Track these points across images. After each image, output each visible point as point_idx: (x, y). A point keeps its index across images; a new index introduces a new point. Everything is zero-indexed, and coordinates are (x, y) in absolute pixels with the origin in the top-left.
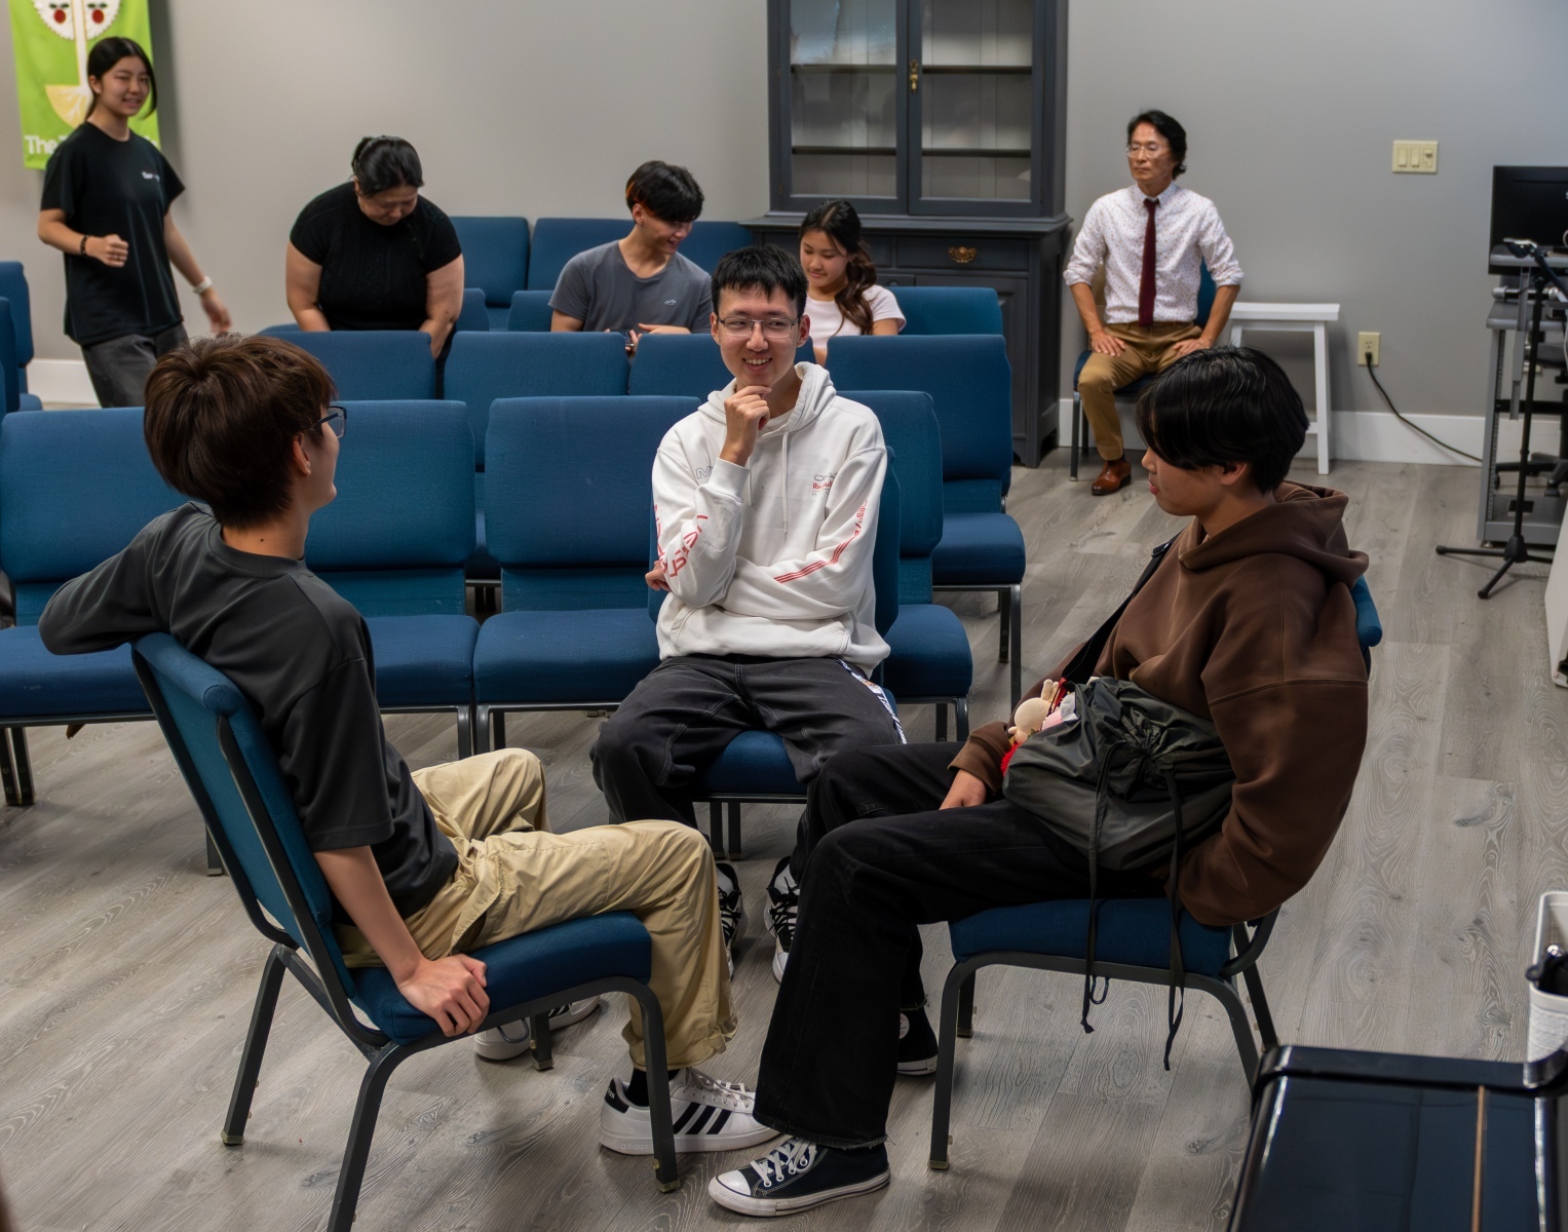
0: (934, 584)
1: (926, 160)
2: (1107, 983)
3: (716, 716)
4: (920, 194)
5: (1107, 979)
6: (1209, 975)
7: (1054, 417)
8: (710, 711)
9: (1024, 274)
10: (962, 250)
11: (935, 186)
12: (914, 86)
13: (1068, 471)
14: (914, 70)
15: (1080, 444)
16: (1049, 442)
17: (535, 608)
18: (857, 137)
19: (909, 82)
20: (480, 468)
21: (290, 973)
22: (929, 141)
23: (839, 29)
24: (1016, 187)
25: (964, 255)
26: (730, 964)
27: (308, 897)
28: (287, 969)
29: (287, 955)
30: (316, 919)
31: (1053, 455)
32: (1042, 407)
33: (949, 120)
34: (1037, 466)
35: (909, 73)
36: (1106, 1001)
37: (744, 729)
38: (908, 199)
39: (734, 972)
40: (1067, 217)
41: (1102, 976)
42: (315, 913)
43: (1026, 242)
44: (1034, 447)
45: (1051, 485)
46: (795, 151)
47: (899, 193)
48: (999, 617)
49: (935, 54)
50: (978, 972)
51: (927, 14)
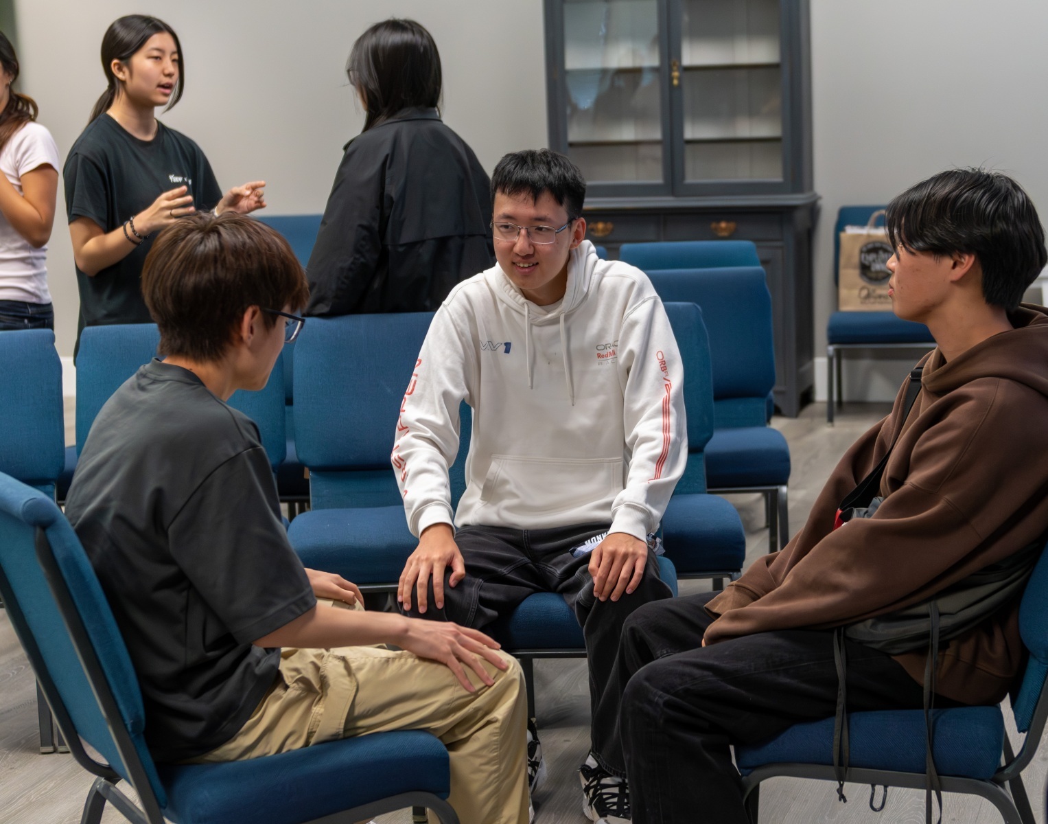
0: (709, 487)
1: (688, 148)
2: (886, 791)
3: (509, 575)
4: (683, 177)
5: (886, 787)
6: (983, 780)
7: (811, 373)
8: (504, 570)
9: (779, 244)
10: (723, 225)
11: (696, 172)
12: (675, 82)
13: (825, 419)
14: (675, 68)
15: (835, 398)
16: (807, 398)
17: (341, 506)
18: (627, 133)
19: (671, 79)
20: (289, 401)
21: (111, 805)
22: (690, 132)
23: (608, 39)
24: (768, 171)
25: (725, 230)
26: (531, 808)
27: (122, 707)
28: (108, 803)
29: (107, 788)
30: (130, 729)
31: (809, 409)
32: (800, 364)
33: (708, 114)
34: (796, 416)
35: (671, 70)
36: (884, 810)
37: (537, 591)
38: (673, 181)
39: (534, 817)
40: (815, 195)
41: (880, 784)
42: (129, 722)
43: (782, 214)
44: (794, 399)
45: (810, 430)
46: (572, 145)
47: (665, 177)
48: (767, 533)
49: (694, 55)
50: (762, 784)
51: (686, 18)
